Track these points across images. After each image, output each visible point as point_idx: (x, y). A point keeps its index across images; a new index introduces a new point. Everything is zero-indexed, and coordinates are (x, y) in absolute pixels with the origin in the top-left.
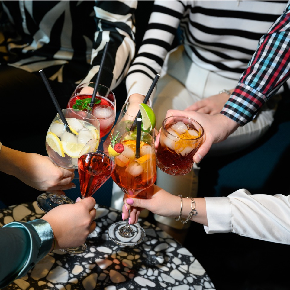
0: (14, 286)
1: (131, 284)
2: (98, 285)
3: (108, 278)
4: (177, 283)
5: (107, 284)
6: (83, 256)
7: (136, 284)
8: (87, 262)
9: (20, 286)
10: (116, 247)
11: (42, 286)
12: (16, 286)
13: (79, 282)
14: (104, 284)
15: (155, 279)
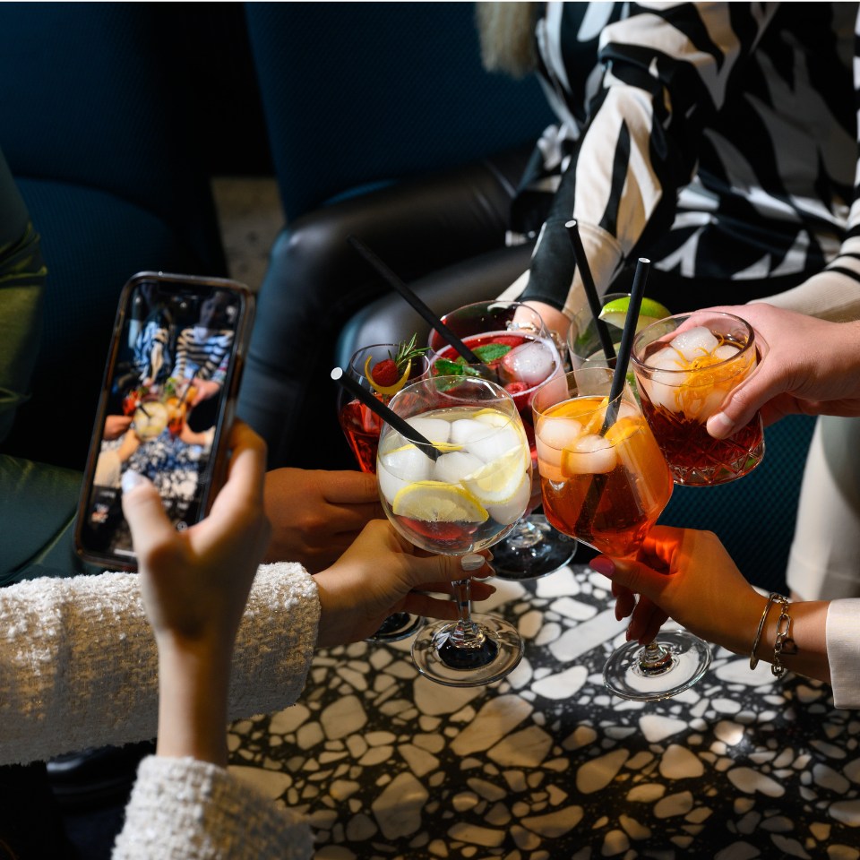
0: (398, 765)
1: (714, 783)
2: (618, 779)
3: (654, 765)
4: (853, 794)
5: (645, 780)
6: (611, 706)
7: (726, 785)
8: (615, 721)
9: (413, 766)
10: (718, 688)
11: (467, 771)
12: (404, 766)
13: (570, 769)
14: (637, 778)
15: (792, 776)
